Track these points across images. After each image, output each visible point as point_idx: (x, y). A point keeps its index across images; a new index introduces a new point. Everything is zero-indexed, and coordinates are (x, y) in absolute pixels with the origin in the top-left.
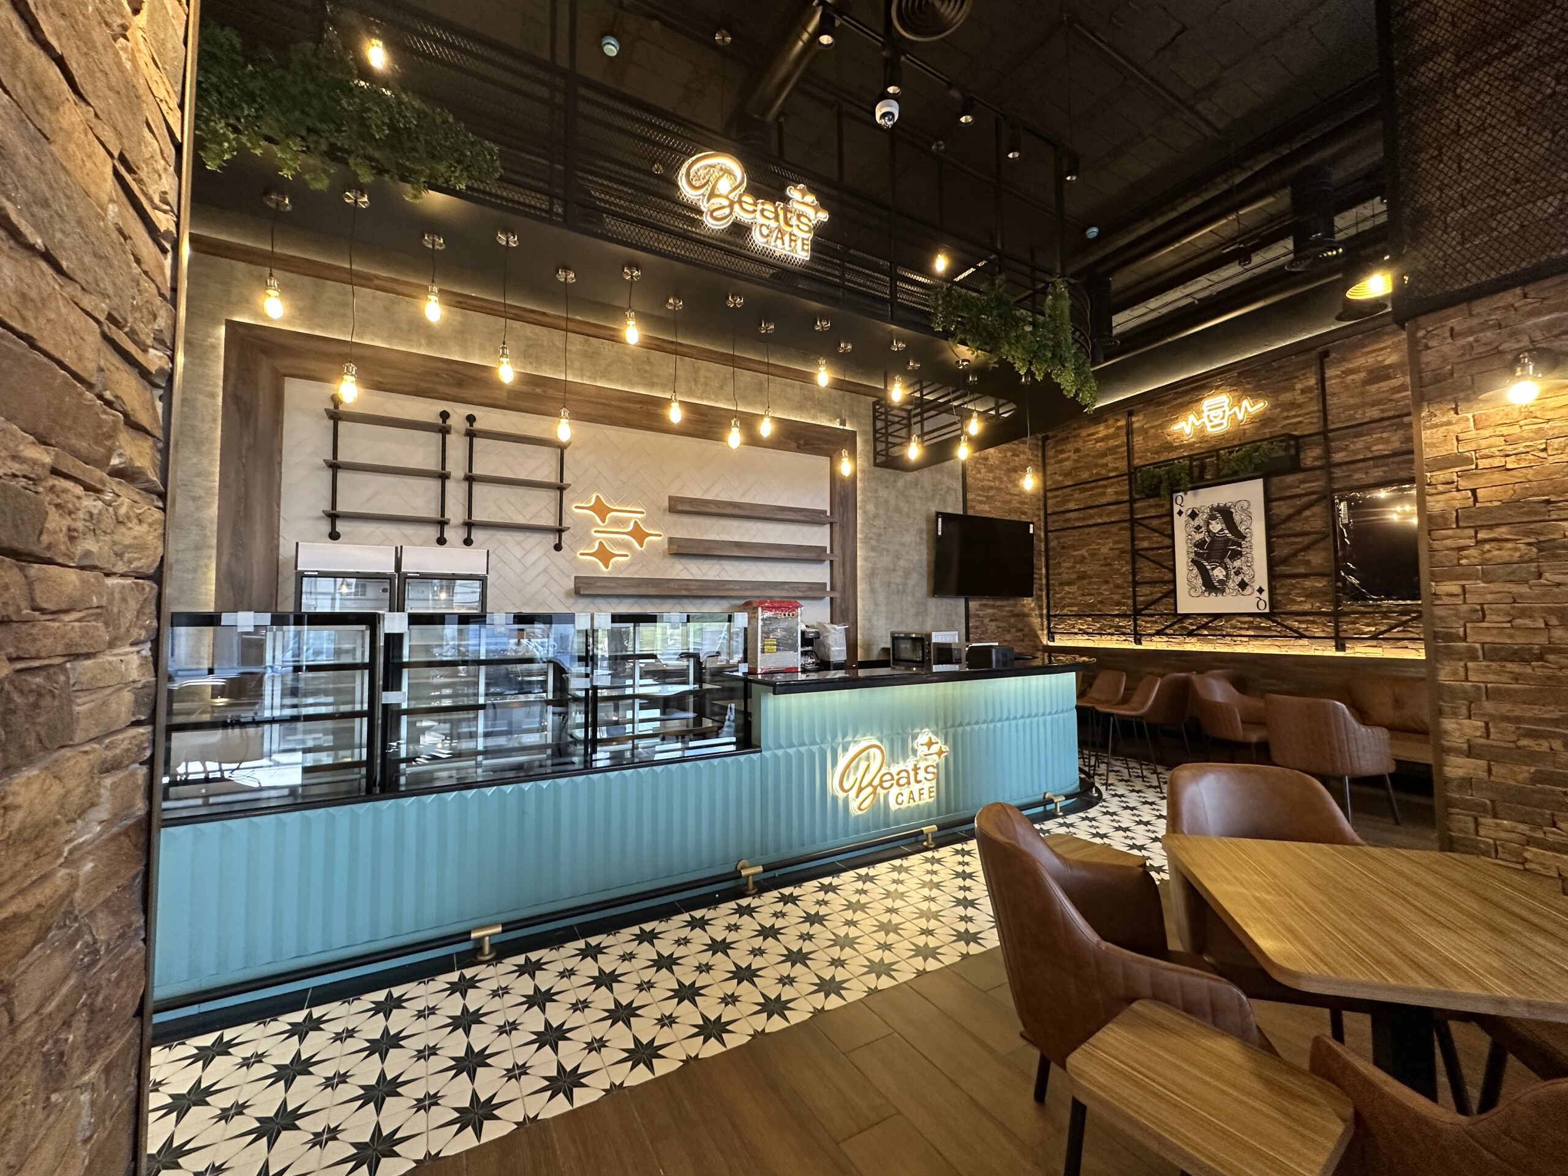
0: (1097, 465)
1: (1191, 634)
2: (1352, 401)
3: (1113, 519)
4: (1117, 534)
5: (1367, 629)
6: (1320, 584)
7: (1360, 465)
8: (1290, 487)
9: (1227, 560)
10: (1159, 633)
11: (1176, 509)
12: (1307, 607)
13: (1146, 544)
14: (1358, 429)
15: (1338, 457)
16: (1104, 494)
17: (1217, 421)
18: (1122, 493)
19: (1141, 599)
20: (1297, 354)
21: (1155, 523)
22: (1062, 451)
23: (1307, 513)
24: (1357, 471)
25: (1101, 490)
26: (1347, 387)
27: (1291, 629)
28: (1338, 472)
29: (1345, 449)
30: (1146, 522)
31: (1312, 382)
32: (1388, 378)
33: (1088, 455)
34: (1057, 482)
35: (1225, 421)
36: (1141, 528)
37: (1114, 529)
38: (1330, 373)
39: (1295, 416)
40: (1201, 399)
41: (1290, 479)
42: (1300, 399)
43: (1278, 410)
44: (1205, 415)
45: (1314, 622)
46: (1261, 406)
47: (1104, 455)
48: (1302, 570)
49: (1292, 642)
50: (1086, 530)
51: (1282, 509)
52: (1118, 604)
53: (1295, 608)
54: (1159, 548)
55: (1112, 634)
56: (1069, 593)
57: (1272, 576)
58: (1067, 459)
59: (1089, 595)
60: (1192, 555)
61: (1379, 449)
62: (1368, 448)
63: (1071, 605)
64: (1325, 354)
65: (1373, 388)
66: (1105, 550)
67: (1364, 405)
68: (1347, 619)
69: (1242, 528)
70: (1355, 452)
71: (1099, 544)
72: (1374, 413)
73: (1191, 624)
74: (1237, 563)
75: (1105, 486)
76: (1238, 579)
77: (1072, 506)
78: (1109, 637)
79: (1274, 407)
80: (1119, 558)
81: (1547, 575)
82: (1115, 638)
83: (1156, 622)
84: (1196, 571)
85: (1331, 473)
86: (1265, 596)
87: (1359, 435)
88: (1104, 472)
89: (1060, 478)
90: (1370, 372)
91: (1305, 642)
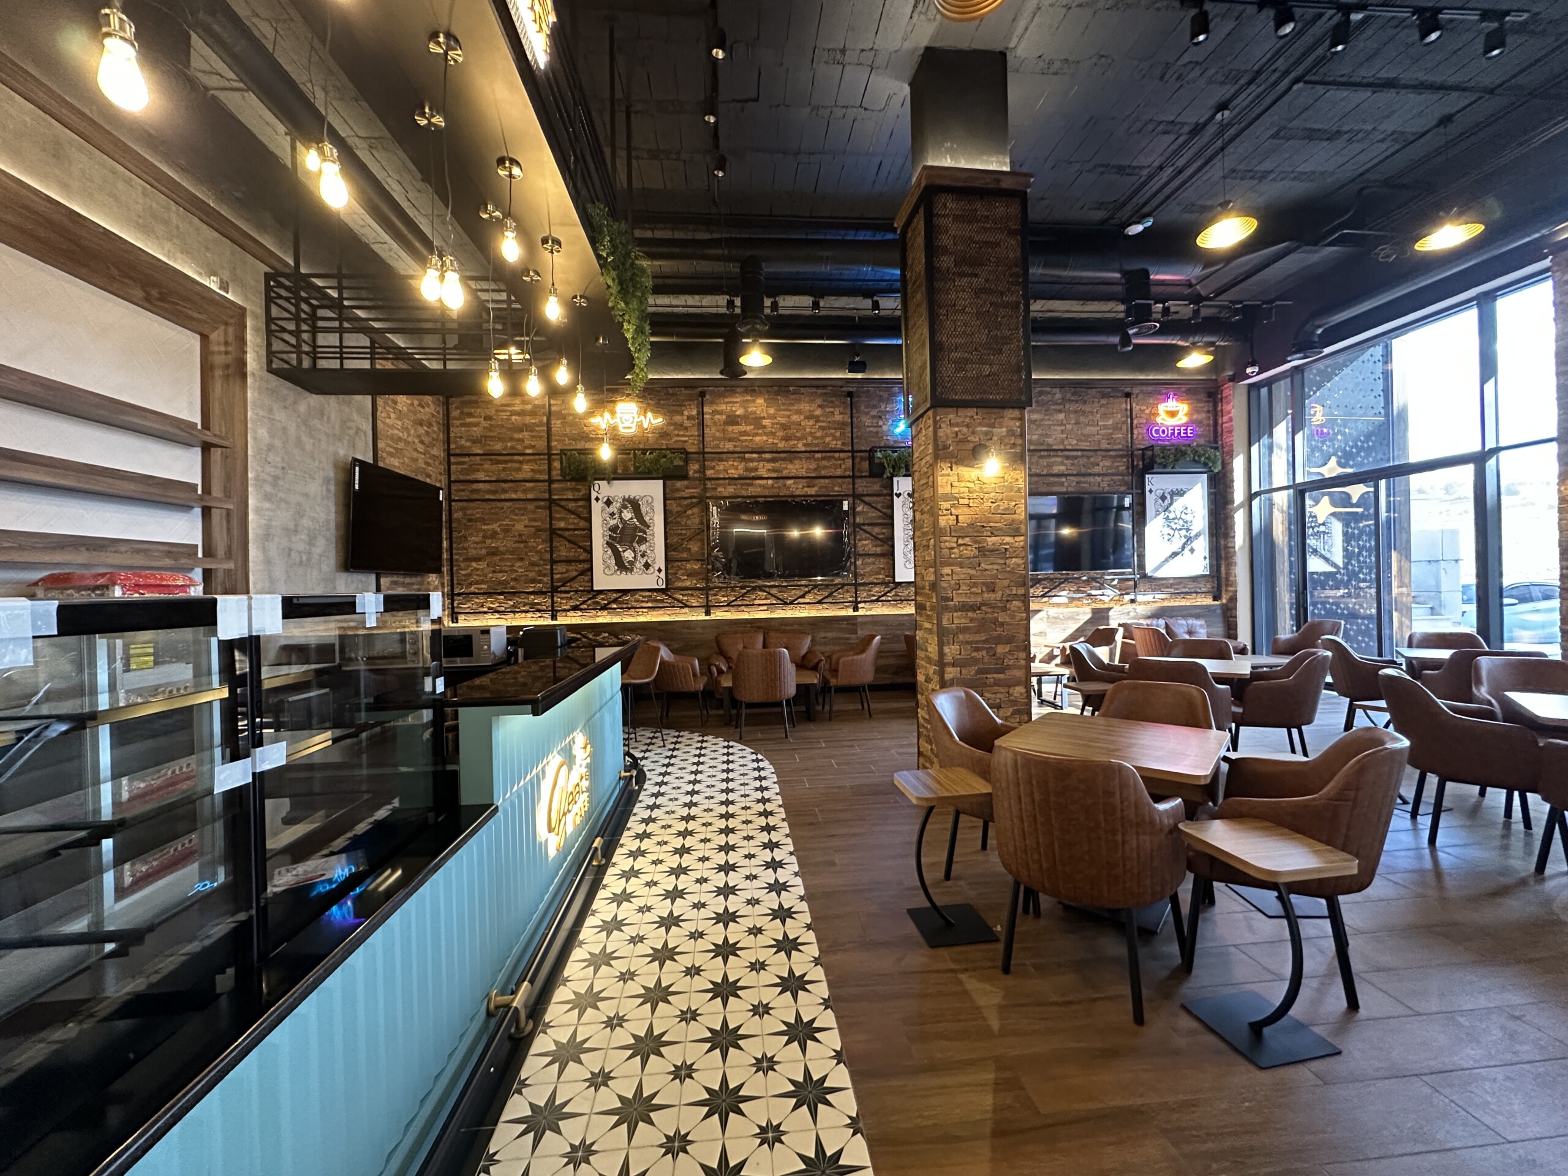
0: (512, 439)
1: (604, 608)
2: (717, 434)
3: (529, 496)
4: (534, 512)
5: (723, 599)
6: (697, 566)
7: (721, 482)
8: (678, 490)
9: (635, 544)
10: (575, 608)
11: (594, 495)
12: (688, 584)
13: (562, 525)
14: (721, 455)
15: (709, 473)
16: (519, 469)
17: (627, 424)
18: (540, 472)
19: (558, 576)
20: (686, 387)
21: (571, 505)
22: (470, 415)
23: (689, 512)
24: (719, 485)
25: (517, 465)
26: (715, 424)
27: (678, 601)
28: (709, 485)
29: (713, 468)
30: (563, 503)
31: (694, 412)
32: (737, 424)
33: (502, 426)
34: (462, 447)
35: (634, 426)
36: (557, 508)
37: (531, 506)
38: (706, 409)
39: (684, 436)
40: (614, 402)
41: (679, 484)
42: (687, 423)
43: (672, 428)
44: (618, 415)
45: (692, 595)
46: (659, 421)
47: (521, 430)
48: (685, 555)
49: (678, 610)
50: (499, 504)
51: (674, 506)
52: (533, 581)
53: (680, 584)
54: (575, 530)
55: (527, 612)
56: (477, 570)
57: (668, 560)
58: (477, 425)
59: (501, 572)
60: (607, 538)
61: (733, 473)
62: (726, 471)
63: (477, 583)
64: (702, 395)
65: (730, 428)
66: (519, 527)
67: (724, 439)
68: (711, 592)
69: (647, 519)
70: (718, 472)
71: (513, 520)
72: (729, 446)
73: (603, 599)
74: (643, 548)
75: (521, 462)
76: (643, 561)
77: (481, 476)
78: (523, 615)
79: (669, 424)
80: (535, 535)
81: (982, 565)
82: (529, 615)
83: (571, 598)
84: (610, 552)
85: (705, 485)
86: (663, 575)
87: (721, 460)
88: (519, 447)
89: (468, 444)
90: (728, 417)
91: (686, 610)
